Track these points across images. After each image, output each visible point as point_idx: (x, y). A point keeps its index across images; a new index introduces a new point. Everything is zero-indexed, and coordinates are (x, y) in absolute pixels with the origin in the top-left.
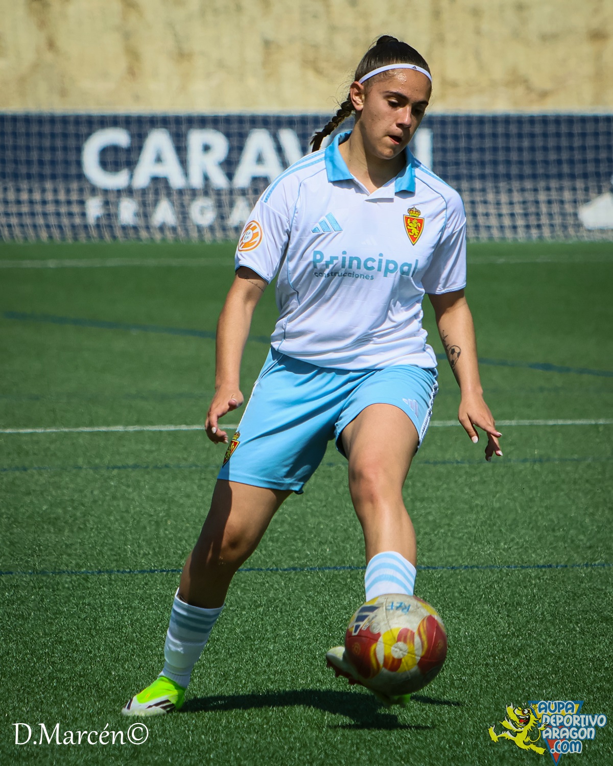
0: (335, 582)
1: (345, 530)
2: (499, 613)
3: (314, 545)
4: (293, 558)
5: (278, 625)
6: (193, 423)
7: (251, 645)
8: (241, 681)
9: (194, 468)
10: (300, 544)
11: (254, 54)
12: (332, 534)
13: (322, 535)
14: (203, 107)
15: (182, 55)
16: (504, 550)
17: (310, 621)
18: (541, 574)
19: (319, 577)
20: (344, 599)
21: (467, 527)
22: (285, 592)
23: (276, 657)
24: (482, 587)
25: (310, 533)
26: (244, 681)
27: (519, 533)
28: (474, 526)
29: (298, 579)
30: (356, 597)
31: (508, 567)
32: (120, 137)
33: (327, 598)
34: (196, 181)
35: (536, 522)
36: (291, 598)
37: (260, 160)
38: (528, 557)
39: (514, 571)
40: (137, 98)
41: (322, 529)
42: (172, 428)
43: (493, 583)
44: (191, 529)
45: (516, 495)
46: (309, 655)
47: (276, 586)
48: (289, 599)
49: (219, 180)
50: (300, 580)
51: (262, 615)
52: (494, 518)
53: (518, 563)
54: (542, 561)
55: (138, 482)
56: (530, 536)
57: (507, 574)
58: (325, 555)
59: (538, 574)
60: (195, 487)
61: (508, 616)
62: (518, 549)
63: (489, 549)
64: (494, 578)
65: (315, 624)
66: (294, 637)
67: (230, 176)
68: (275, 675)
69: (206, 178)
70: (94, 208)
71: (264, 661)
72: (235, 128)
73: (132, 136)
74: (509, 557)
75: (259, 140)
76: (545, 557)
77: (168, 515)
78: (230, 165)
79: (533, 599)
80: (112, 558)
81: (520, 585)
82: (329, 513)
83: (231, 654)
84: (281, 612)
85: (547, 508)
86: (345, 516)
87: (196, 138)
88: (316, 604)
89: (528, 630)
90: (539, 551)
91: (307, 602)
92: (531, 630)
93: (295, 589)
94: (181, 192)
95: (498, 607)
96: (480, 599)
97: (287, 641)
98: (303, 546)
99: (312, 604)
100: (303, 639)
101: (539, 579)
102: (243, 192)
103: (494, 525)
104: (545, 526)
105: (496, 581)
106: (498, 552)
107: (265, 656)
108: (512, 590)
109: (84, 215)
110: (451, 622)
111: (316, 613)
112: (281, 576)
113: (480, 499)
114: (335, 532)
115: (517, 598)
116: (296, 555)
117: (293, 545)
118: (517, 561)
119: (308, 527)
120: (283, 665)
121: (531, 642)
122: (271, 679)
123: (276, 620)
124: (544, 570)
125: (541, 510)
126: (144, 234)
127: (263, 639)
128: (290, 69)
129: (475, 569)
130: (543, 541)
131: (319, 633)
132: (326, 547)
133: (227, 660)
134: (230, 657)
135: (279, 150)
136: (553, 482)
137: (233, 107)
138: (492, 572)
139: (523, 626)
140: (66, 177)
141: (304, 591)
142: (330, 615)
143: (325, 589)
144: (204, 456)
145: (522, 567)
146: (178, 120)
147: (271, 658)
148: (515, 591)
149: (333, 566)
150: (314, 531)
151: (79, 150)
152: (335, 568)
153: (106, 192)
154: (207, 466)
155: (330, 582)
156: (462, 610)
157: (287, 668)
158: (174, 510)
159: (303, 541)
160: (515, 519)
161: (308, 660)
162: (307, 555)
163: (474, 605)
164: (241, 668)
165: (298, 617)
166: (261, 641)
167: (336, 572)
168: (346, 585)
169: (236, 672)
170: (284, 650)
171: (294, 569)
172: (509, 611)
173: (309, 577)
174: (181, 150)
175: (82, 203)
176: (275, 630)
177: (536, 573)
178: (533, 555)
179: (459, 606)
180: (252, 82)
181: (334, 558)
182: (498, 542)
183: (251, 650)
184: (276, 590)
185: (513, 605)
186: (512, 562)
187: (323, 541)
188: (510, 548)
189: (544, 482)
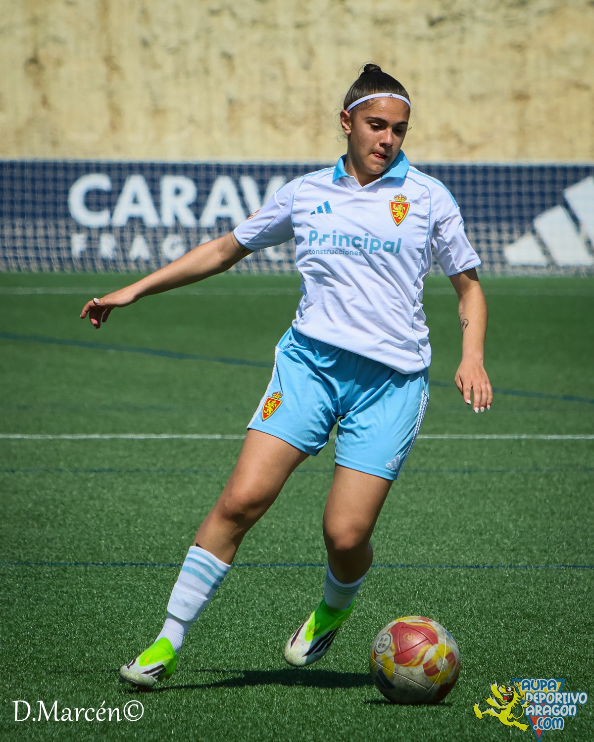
0: (284, 577)
1: (295, 531)
2: (431, 608)
3: (267, 544)
4: (247, 555)
5: (234, 615)
6: (161, 433)
7: (209, 633)
8: (200, 665)
9: (161, 473)
10: (254, 543)
11: (219, 110)
12: (283, 534)
13: (274, 534)
14: (174, 157)
15: (157, 111)
16: (436, 551)
17: (262, 612)
18: (470, 573)
19: (271, 572)
20: (293, 593)
21: (402, 530)
22: (241, 584)
23: (231, 644)
24: (416, 584)
25: (263, 532)
26: (202, 665)
27: (450, 536)
28: (409, 529)
29: (252, 574)
30: (303, 591)
31: (440, 567)
32: (102, 182)
33: (278, 591)
34: (168, 221)
35: (465, 526)
36: (246, 591)
37: (224, 202)
38: (458, 558)
39: (446, 570)
40: (118, 148)
41: (274, 529)
42: (142, 437)
43: (426, 581)
44: (157, 527)
45: (447, 501)
46: (262, 642)
47: (232, 579)
48: (244, 591)
49: (188, 219)
50: (254, 575)
51: (220, 606)
52: (428, 521)
53: (449, 564)
54: (470, 562)
55: (113, 483)
56: (460, 539)
57: (439, 573)
58: (277, 553)
59: (467, 574)
60: (162, 490)
61: (439, 611)
62: (448, 550)
63: (423, 550)
64: (427, 576)
65: (266, 615)
66: (248, 626)
67: (198, 216)
68: (230, 660)
69: (176, 218)
70: (78, 243)
71: (221, 647)
72: (202, 174)
73: (113, 181)
74: (441, 558)
75: (223, 185)
76: (473, 558)
77: (138, 514)
78: (197, 207)
79: (462, 596)
80: (88, 551)
81: (450, 584)
82: (280, 515)
83: (192, 640)
84: (237, 603)
85: (475, 514)
86: (295, 518)
87: (168, 183)
88: (268, 597)
89: (458, 624)
90: (467, 553)
91: (260, 594)
92: (460, 625)
93: (250, 583)
94: (154, 230)
95: (431, 603)
96: (415, 595)
97: (242, 630)
98: (256, 544)
99: (265, 597)
100: (256, 628)
101: (468, 578)
102: (209, 231)
103: (428, 528)
104: (473, 530)
105: (429, 579)
106: (431, 553)
107: (221, 642)
108: (443, 588)
109: (69, 249)
110: (388, 616)
111: (269, 605)
112: (237, 570)
113: (415, 505)
114: (286, 533)
115: (447, 595)
116: (250, 552)
117: (248, 543)
118: (448, 562)
119: (261, 527)
120: (237, 651)
121: (460, 635)
122: (226, 664)
123: (232, 611)
124: (472, 569)
125: (470, 516)
126: (122, 266)
127: (221, 627)
128: (251, 124)
129: (410, 568)
130: (472, 544)
131: (270, 623)
132: (277, 546)
133: (187, 646)
134: (191, 643)
135: (241, 194)
136: (481, 491)
137: (201, 156)
138: (425, 570)
139: (453, 620)
140: (55, 215)
141: (257, 585)
142: (280, 607)
143: (277, 584)
144: (170, 462)
145: (453, 567)
146: (153, 167)
147: (228, 644)
148: (446, 588)
149: (284, 562)
150: (267, 531)
151: (66, 192)
152: (285, 565)
153: (88, 229)
154: (173, 471)
155: (281, 577)
156: (398, 605)
157: (241, 654)
158: (144, 510)
159: (257, 540)
160: (446, 524)
161: (260, 648)
162: (260, 552)
163: (409, 600)
164: (200, 653)
165: (252, 608)
166: (219, 629)
167: (286, 569)
168: (294, 580)
169: (195, 657)
170: (239, 637)
171: (249, 565)
172: (440, 606)
173: (262, 572)
174: (155, 193)
175: (68, 238)
176: (231, 619)
177: (465, 572)
178: (462, 556)
179: (395, 601)
180: (217, 135)
181: (284, 555)
182: (431, 544)
183: (209, 637)
184: (233, 583)
185: (444, 602)
186: (444, 563)
187: (275, 540)
188: (442, 549)
189: (472, 491)
